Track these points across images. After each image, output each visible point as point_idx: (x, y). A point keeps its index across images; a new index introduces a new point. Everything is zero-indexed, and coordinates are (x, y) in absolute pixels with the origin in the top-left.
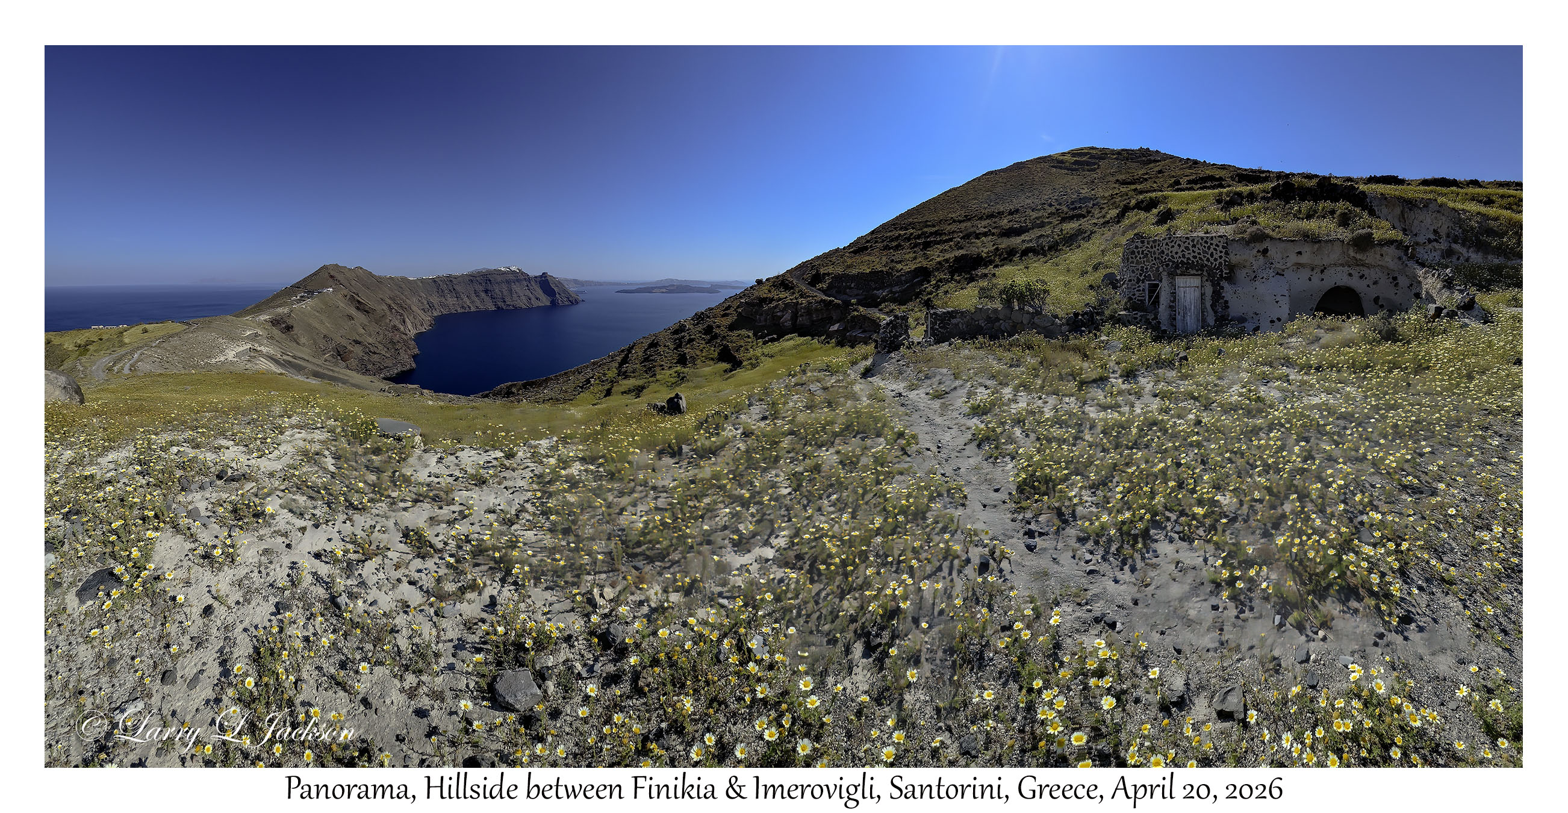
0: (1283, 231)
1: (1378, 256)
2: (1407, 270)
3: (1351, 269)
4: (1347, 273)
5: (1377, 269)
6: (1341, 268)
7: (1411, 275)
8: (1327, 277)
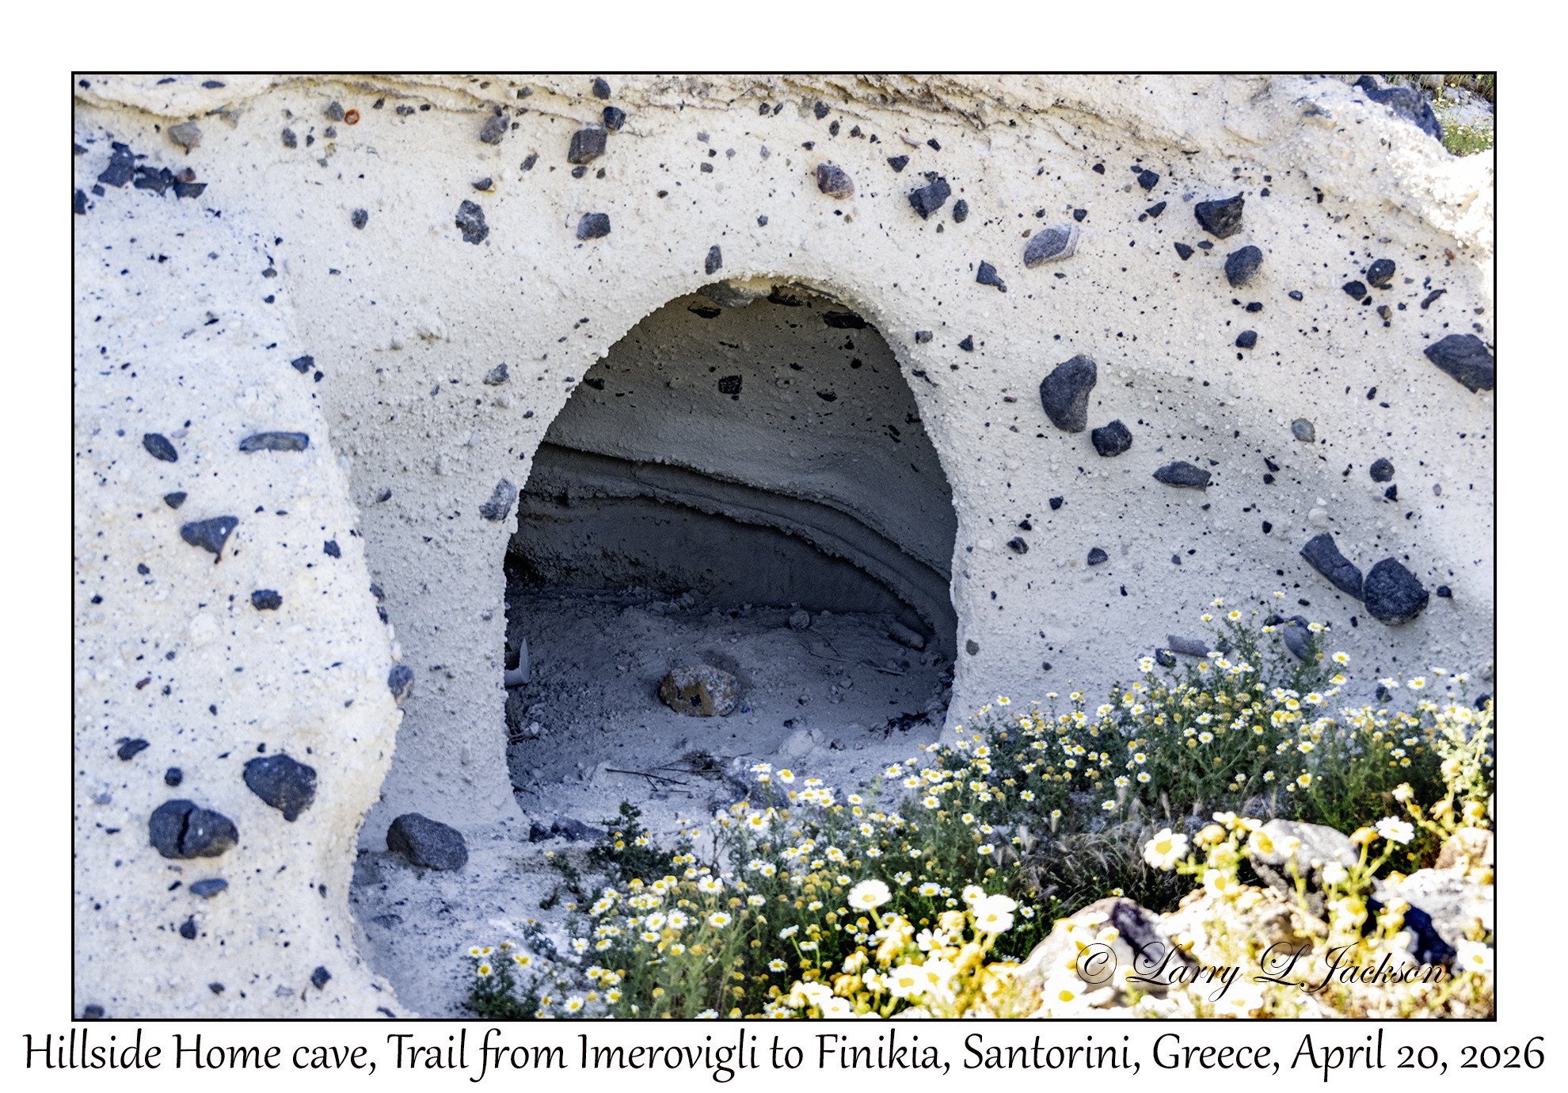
2: (1321, 150)
3: (834, 128)
4: (805, 162)
5: (1042, 139)
6: (747, 115)
7: (1365, 196)
8: (632, 203)
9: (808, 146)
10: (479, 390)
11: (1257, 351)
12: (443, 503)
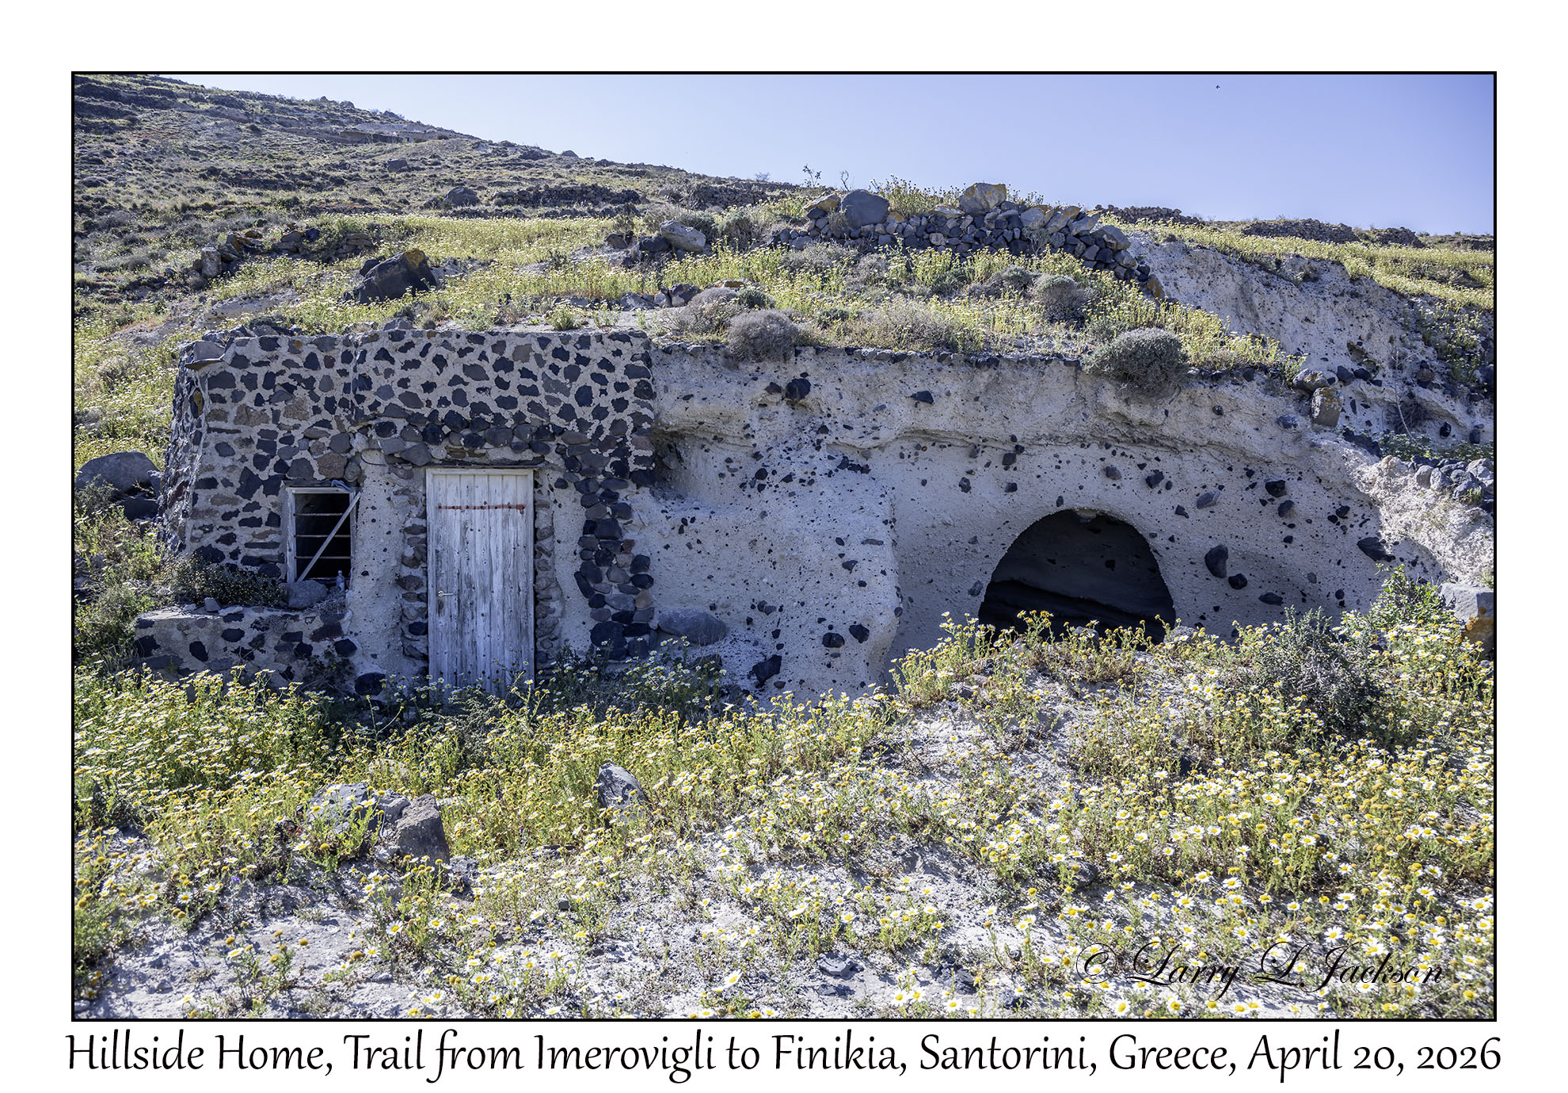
0: (858, 327)
1: (1205, 415)
2: (1317, 460)
3: (1114, 453)
4: (1100, 465)
5: (1205, 457)
6: (1076, 449)
7: (1335, 479)
8: (1026, 479)
9: (1102, 459)
10: (967, 545)
11: (1293, 545)
12: (953, 586)
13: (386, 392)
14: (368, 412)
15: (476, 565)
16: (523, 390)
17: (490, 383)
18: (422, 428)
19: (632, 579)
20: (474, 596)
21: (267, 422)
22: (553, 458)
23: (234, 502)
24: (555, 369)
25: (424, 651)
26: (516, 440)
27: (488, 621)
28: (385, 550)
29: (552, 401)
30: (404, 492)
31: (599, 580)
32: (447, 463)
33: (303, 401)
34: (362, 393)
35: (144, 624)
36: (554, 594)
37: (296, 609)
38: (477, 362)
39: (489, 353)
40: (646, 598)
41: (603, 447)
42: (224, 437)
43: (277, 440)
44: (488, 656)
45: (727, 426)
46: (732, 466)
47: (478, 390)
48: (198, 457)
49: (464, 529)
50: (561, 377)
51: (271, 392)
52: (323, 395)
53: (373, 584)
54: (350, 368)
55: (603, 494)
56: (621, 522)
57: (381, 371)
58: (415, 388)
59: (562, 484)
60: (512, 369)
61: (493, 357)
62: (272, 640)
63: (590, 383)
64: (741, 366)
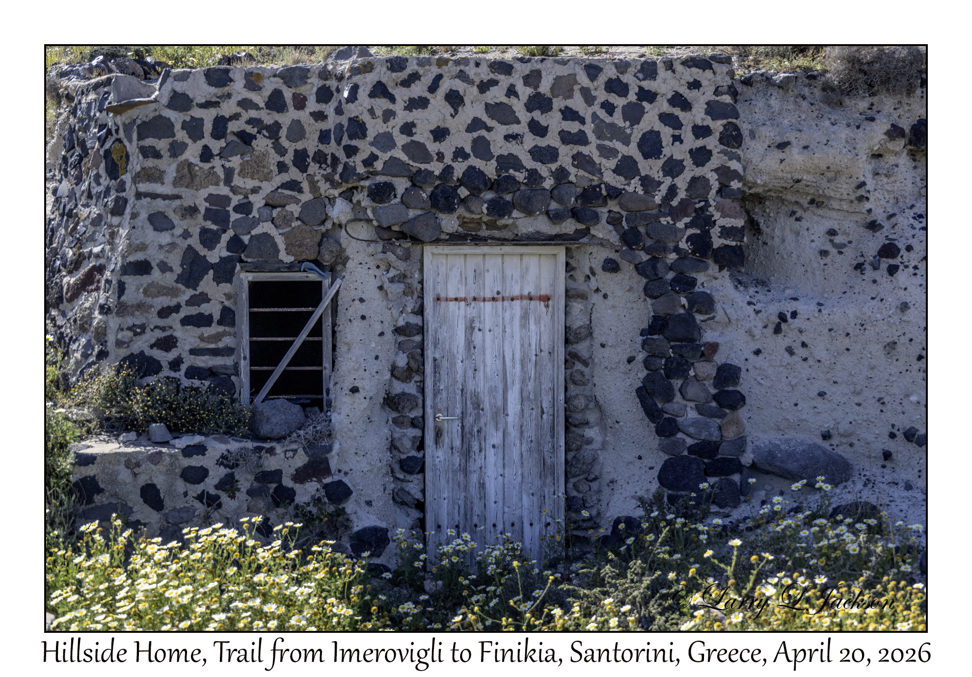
13: (385, 141)
14: (361, 169)
15: (485, 377)
16: (566, 138)
17: (522, 128)
18: (429, 190)
19: (715, 398)
20: (483, 421)
21: (217, 184)
22: (602, 231)
23: (173, 292)
24: (609, 108)
25: (419, 496)
26: (554, 205)
27: (500, 455)
28: (377, 358)
29: (607, 152)
30: (402, 278)
31: (669, 398)
32: (456, 239)
33: (265, 155)
34: (354, 143)
35: (85, 460)
36: (592, 417)
37: (272, 439)
38: (505, 100)
39: (520, 87)
40: (737, 423)
41: (676, 213)
42: (160, 205)
43: (230, 209)
44: (500, 503)
45: (833, 185)
46: (838, 239)
47: (507, 138)
48: (123, 232)
49: (470, 328)
50: (617, 119)
51: (222, 143)
52: (291, 147)
53: (366, 403)
54: (329, 109)
55: (674, 280)
56: (699, 317)
57: (379, 113)
58: (422, 135)
59: (611, 266)
60: (551, 109)
61: (525, 92)
62: (245, 480)
63: (658, 126)
64: (847, 101)
